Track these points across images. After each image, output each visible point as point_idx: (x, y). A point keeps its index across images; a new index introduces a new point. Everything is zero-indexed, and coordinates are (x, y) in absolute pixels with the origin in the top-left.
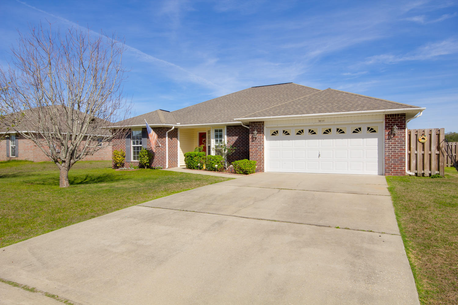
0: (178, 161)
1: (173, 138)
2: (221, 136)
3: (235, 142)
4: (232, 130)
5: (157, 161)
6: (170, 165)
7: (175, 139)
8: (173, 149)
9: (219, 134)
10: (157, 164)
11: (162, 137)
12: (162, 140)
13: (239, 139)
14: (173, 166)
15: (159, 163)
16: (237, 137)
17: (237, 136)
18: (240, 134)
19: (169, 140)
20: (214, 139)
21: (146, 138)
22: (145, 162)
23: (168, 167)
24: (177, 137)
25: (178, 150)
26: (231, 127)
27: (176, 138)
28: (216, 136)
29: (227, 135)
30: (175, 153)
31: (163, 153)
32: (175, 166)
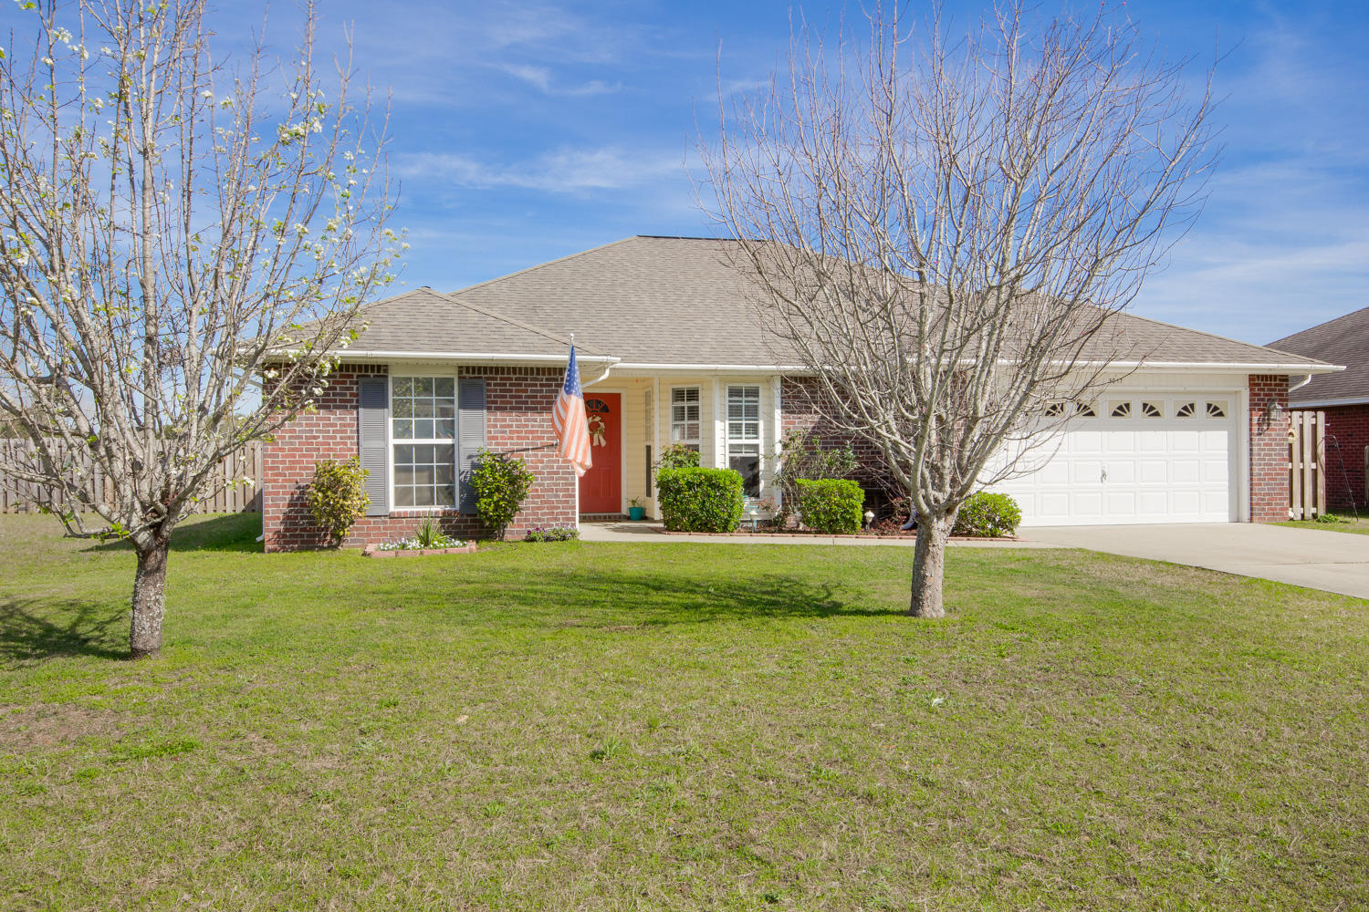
2: (753, 412)
9: (744, 404)
20: (727, 423)
21: (485, 411)
28: (734, 411)
29: (782, 407)
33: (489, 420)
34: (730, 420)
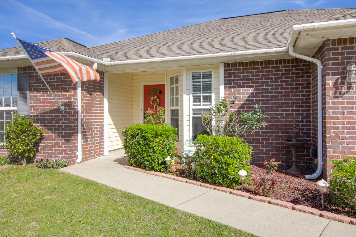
0: (104, 142)
1: (95, 91)
2: (208, 88)
3: (247, 100)
4: (238, 73)
5: (54, 147)
6: (87, 154)
7: (99, 95)
8: (94, 116)
9: (202, 83)
10: (54, 154)
11: (66, 88)
12: (66, 95)
13: (256, 93)
14: (94, 156)
15: (59, 150)
16: (251, 90)
17: (252, 86)
18: (258, 83)
19: (84, 97)
20: (191, 95)
21: (28, 92)
22: (20, 151)
23: (83, 158)
24: (102, 90)
25: (105, 118)
26: (236, 66)
27: (101, 92)
28: (196, 88)
29: (225, 84)
30: (99, 125)
31: (69, 126)
32: (97, 155)
33: (31, 96)
34: (193, 94)
